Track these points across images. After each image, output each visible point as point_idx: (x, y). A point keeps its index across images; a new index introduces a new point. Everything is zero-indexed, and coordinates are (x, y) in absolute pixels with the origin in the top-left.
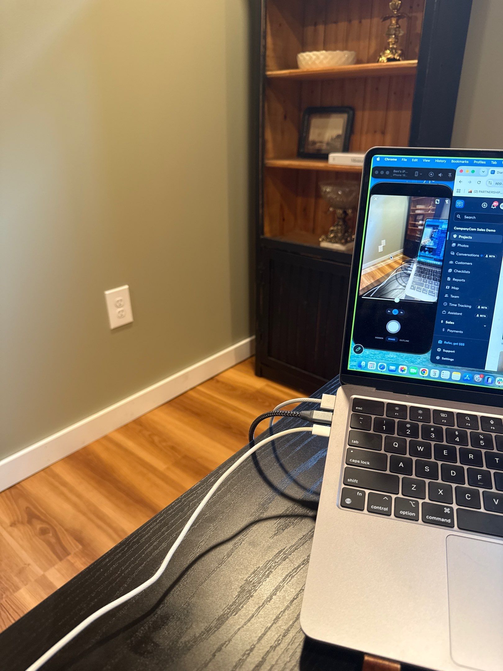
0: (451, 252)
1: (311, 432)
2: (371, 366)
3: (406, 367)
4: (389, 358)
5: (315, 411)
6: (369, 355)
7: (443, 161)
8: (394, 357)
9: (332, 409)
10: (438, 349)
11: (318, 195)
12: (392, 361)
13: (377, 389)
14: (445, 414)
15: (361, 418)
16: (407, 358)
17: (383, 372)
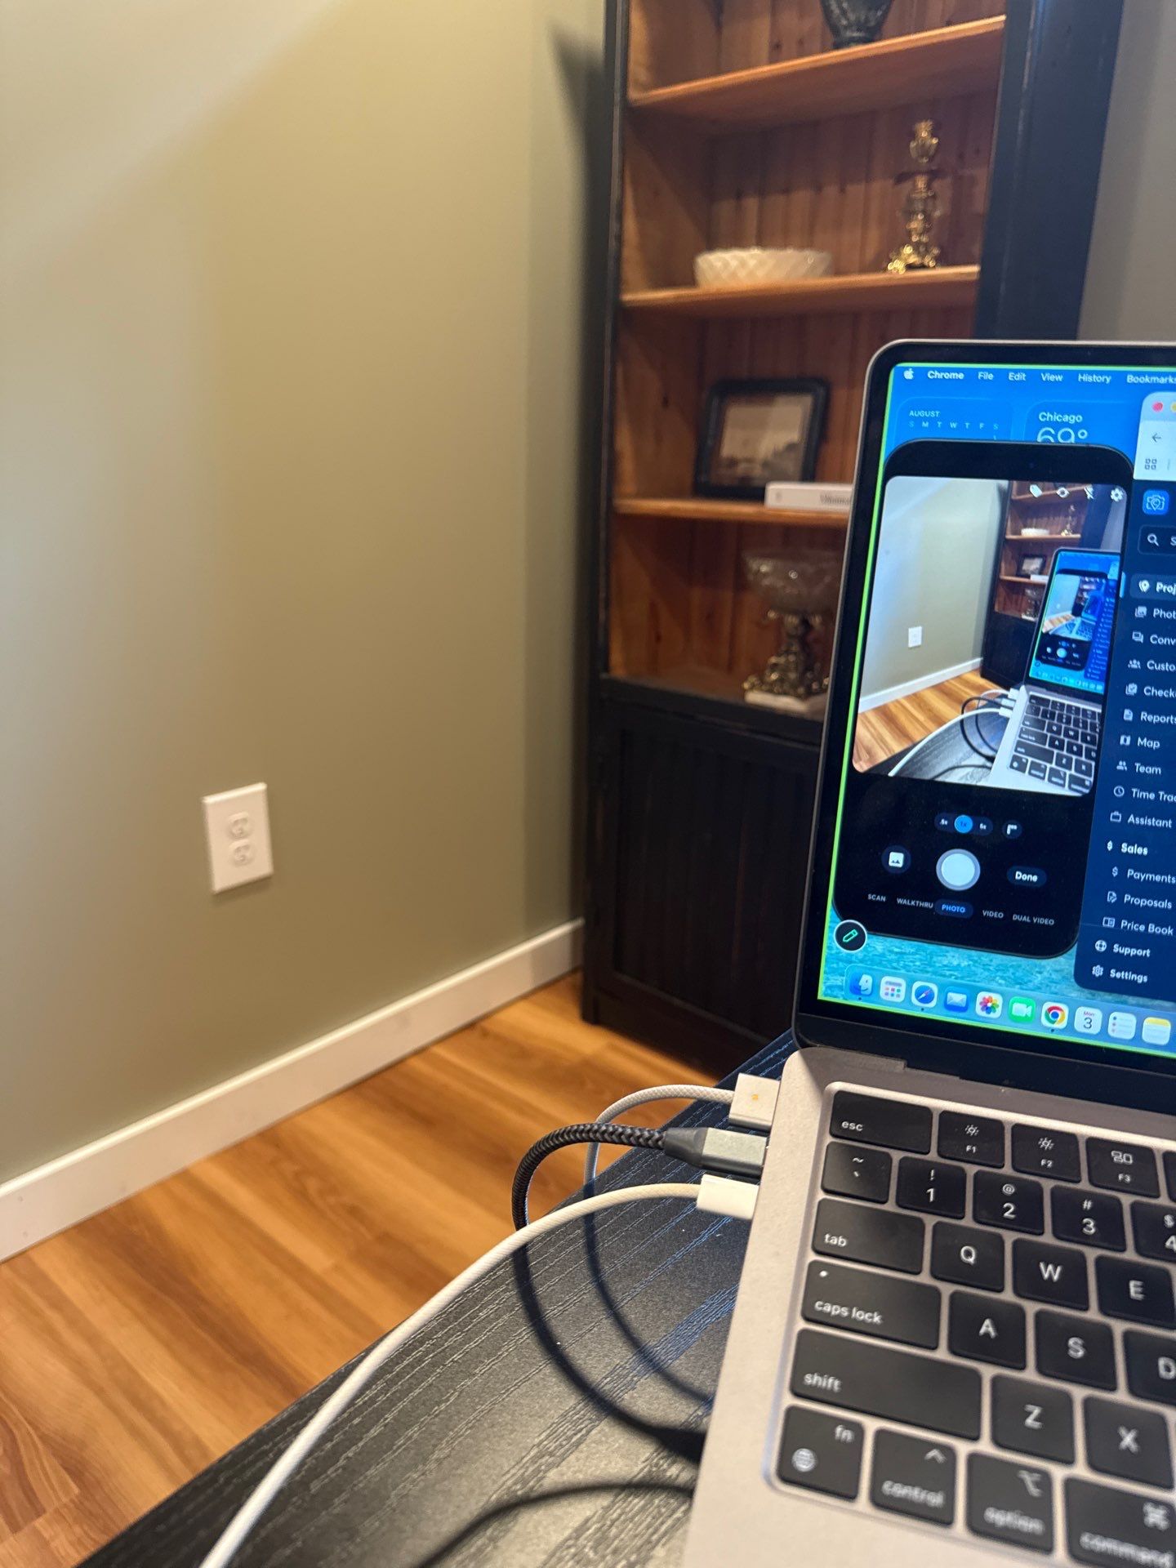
0: (1134, 633)
1: (695, 1200)
2: (890, 992)
3: (997, 999)
4: (945, 966)
5: (710, 1130)
6: (883, 955)
7: (1102, 379)
8: (963, 965)
9: (767, 1127)
10: (1098, 943)
11: (741, 581)
12: (956, 978)
13: (909, 1065)
14: (1125, 1155)
15: (861, 1161)
16: (1001, 968)
17: (927, 1012)
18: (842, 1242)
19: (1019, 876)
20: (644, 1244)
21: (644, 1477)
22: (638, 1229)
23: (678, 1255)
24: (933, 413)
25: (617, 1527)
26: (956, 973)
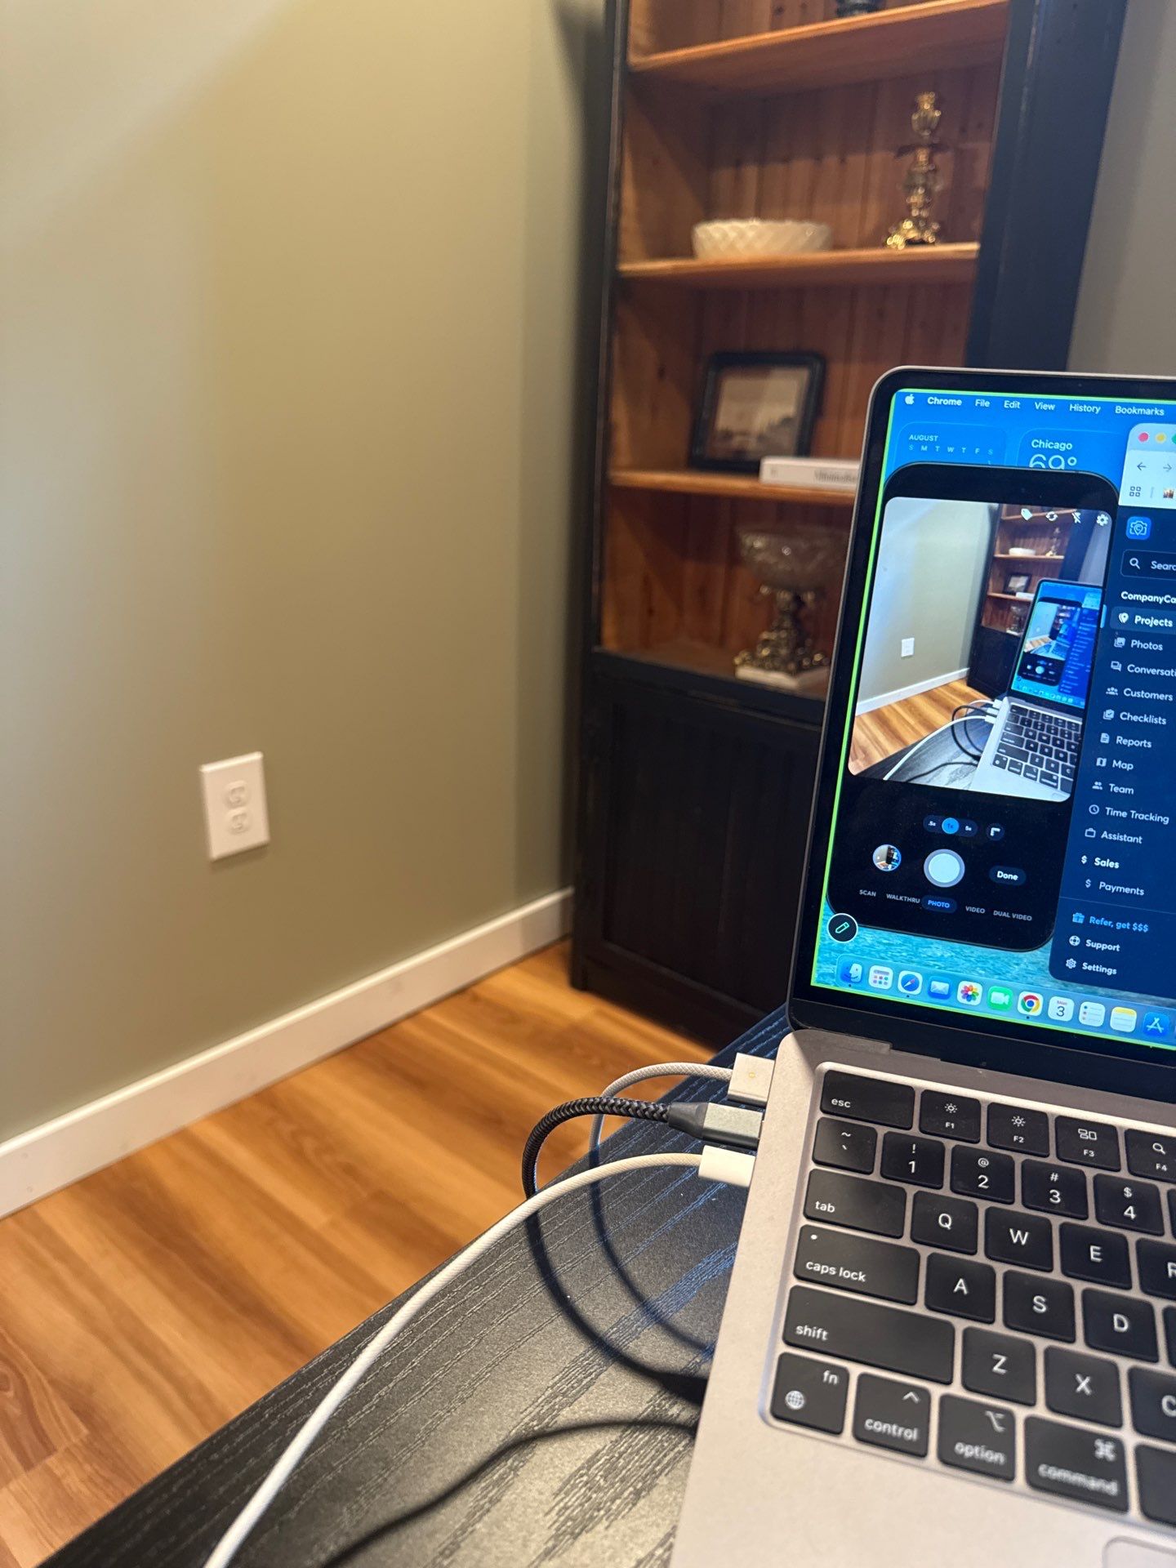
0: (1113, 662)
1: (698, 1167)
2: (878, 980)
3: (978, 988)
4: (930, 956)
5: (711, 1105)
6: (872, 946)
8: (946, 956)
9: (763, 1102)
10: (1072, 938)
11: (735, 556)
12: (940, 968)
13: (893, 1048)
14: (1090, 1132)
15: (849, 1135)
16: (982, 959)
17: (912, 999)
18: (831, 1209)
19: (1001, 875)
20: (645, 1206)
21: (648, 1415)
22: (639, 1192)
23: (677, 1218)
24: (931, 437)
25: (624, 1459)
26: (939, 964)
